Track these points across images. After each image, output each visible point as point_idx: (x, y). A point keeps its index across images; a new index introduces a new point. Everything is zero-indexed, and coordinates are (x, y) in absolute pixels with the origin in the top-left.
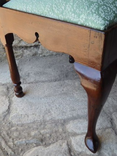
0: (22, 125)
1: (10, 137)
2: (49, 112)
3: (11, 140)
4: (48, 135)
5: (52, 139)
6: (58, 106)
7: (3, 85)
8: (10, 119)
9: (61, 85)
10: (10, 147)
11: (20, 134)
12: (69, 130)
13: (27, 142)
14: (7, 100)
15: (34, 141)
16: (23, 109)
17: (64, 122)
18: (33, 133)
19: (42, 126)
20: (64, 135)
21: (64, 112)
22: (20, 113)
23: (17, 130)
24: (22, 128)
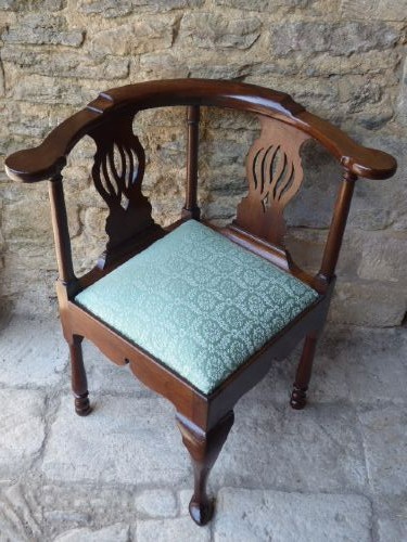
0: (62, 484)
1: (39, 504)
2: (113, 466)
3: (40, 508)
4: (101, 511)
5: (106, 519)
6: (130, 456)
7: (39, 388)
8: (43, 468)
9: (149, 410)
10: (36, 522)
11: (55, 500)
12: (138, 508)
13: (65, 517)
14: (42, 427)
15: (77, 517)
16: (68, 453)
17: (134, 491)
18: (77, 503)
19: (96, 492)
20: (128, 515)
21: (138, 470)
22: (62, 460)
23: (51, 492)
24: (60, 490)
